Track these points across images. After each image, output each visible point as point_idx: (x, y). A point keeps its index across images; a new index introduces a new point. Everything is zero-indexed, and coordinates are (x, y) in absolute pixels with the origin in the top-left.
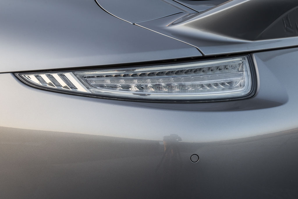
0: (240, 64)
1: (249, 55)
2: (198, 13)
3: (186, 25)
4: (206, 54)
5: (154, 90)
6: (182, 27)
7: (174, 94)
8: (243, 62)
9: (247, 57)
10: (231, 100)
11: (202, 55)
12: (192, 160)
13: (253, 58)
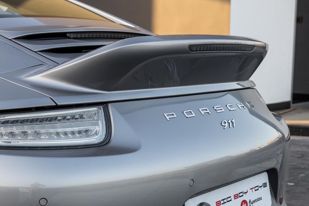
0: (96, 114)
1: (105, 105)
2: (58, 64)
3: (42, 76)
4: (59, 104)
5: (6, 138)
6: (39, 78)
7: (29, 141)
8: (98, 112)
9: (103, 107)
10: (83, 147)
11: (55, 104)
12: (40, 203)
13: (108, 108)
